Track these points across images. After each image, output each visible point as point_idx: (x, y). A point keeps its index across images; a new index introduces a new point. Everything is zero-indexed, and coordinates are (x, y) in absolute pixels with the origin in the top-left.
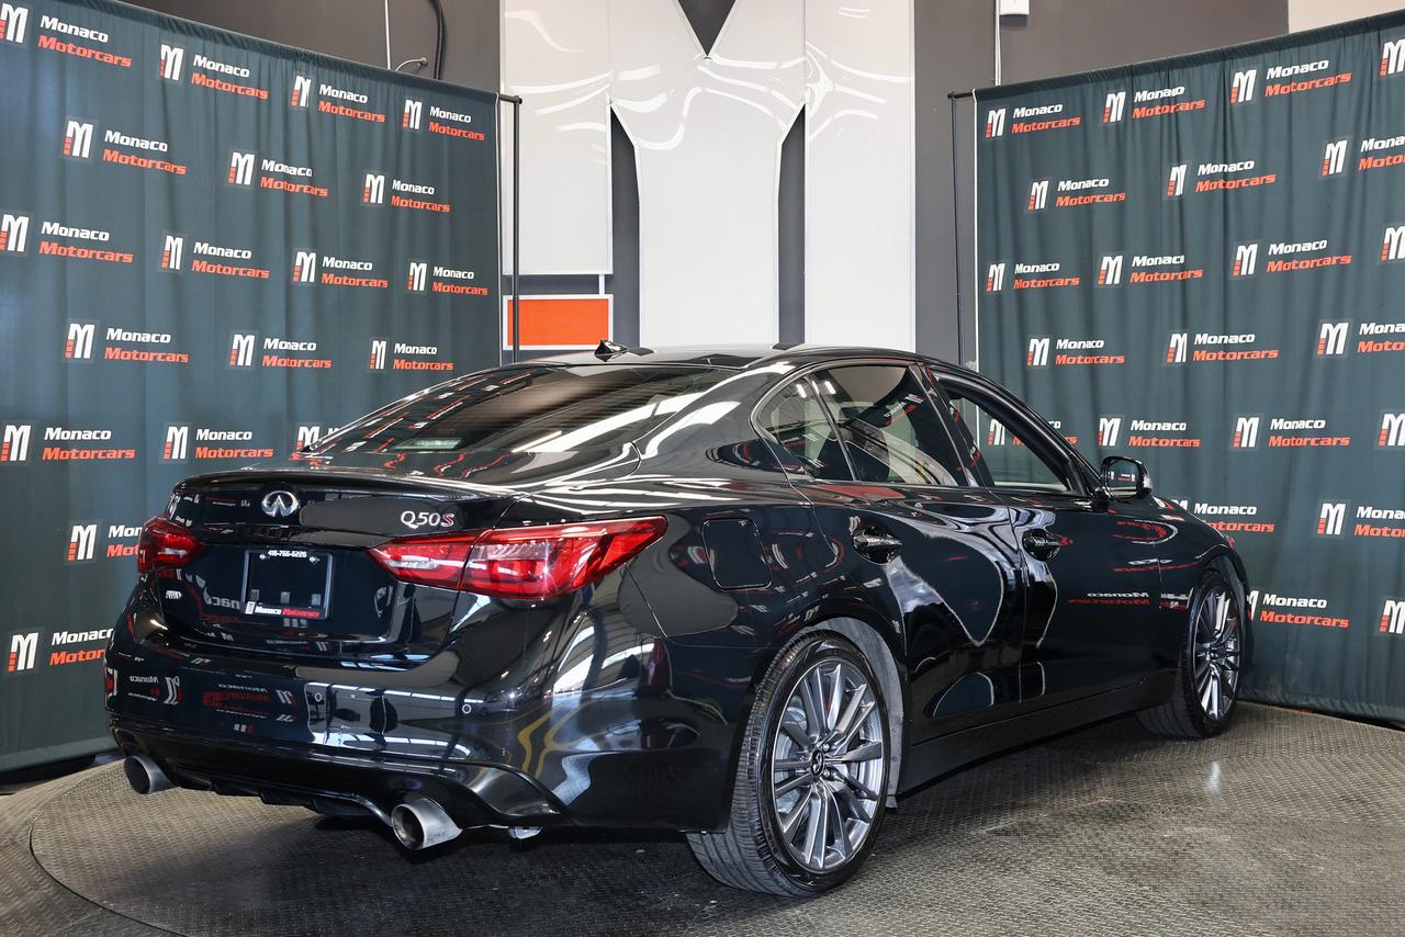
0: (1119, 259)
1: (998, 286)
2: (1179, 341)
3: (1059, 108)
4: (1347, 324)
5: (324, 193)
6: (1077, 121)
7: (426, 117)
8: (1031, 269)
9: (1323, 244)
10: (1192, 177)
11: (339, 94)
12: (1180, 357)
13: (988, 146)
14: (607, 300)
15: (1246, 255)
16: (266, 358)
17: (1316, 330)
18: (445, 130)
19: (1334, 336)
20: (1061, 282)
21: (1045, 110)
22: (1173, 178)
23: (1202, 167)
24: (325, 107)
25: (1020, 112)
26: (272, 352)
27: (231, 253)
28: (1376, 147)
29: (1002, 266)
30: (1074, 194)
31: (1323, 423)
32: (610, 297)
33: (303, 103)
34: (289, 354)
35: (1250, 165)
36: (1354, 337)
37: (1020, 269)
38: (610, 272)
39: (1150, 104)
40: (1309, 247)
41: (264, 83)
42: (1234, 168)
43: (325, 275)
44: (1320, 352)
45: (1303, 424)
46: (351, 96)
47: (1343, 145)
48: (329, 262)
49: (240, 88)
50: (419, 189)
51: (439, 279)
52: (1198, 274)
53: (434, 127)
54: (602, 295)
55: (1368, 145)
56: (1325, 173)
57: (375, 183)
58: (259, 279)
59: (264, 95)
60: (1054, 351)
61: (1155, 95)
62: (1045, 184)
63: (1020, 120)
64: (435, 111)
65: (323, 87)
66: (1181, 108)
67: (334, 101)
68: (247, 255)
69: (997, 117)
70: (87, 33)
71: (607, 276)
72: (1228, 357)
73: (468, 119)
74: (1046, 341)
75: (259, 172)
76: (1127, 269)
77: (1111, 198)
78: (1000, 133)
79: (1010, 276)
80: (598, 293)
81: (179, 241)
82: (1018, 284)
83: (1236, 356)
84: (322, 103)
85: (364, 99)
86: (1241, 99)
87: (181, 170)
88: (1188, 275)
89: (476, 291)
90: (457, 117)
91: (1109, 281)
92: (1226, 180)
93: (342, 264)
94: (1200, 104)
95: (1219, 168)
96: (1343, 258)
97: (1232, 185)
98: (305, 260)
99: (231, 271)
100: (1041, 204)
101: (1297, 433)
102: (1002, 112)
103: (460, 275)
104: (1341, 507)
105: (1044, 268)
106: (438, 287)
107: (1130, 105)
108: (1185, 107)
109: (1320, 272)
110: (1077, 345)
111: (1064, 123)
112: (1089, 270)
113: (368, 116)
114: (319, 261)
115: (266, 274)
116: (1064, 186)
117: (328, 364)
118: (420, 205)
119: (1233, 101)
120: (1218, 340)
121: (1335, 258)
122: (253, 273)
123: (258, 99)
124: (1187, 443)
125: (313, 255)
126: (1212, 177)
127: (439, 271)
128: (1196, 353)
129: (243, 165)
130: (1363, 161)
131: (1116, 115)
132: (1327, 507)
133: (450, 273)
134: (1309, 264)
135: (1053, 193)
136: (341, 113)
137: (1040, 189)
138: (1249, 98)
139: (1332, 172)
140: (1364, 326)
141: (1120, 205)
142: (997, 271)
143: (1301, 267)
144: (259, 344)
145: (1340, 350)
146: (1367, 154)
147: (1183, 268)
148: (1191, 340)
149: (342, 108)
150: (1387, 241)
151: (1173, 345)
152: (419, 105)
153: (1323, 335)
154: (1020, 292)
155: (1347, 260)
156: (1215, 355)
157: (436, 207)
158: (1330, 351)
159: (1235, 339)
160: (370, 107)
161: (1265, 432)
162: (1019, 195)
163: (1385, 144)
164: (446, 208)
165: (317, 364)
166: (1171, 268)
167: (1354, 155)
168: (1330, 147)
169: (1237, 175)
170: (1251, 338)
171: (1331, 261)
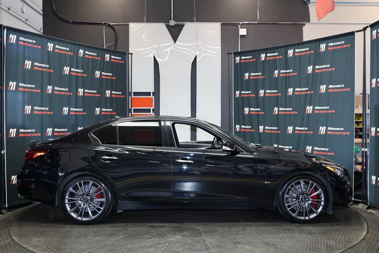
0: (263, 91)
1: (238, 96)
2: (276, 109)
3: (251, 57)
4: (312, 107)
5: (86, 75)
6: (255, 60)
7: (110, 58)
8: (245, 92)
9: (307, 89)
10: (279, 73)
11: (90, 53)
12: (276, 113)
13: (236, 65)
14: (153, 98)
15: (290, 90)
16: (71, 112)
17: (305, 108)
18: (115, 61)
19: (309, 109)
20: (251, 95)
21: (248, 57)
22: (275, 73)
23: (281, 71)
24: (86, 56)
25: (243, 58)
26: (72, 111)
27: (63, 89)
28: (319, 68)
29: (239, 92)
30: (254, 76)
31: (307, 128)
32: (153, 97)
33: (81, 56)
34: (76, 111)
35: (291, 71)
36: (314, 110)
37: (243, 92)
38: (153, 91)
39: (270, 57)
40: (304, 89)
41: (72, 51)
42: (288, 71)
43: (85, 94)
44: (306, 113)
45: (303, 129)
46: (93, 54)
47: (311, 67)
48: (86, 91)
49: (66, 52)
50: (108, 74)
51: (113, 94)
52: (280, 94)
53: (112, 60)
54: (152, 96)
55: (317, 67)
56: (308, 73)
57: (98, 73)
58: (70, 95)
59: (72, 54)
60: (250, 111)
61: (271, 55)
62: (248, 74)
63: (242, 59)
64: (112, 57)
65: (86, 52)
66: (277, 58)
67: (89, 55)
68: (67, 90)
69: (238, 58)
70: (30, 41)
71: (153, 92)
72: (286, 113)
73: (120, 58)
74: (248, 108)
75: (70, 71)
76: (265, 93)
77: (262, 77)
78: (238, 62)
79: (240, 94)
80: (151, 96)
81: (51, 87)
82: (242, 96)
83: (288, 113)
84: (86, 55)
85: (96, 54)
86: (290, 56)
87: (52, 71)
88: (278, 95)
89: (122, 96)
90: (117, 58)
91: (261, 96)
92: (286, 74)
93: (89, 91)
94: (281, 57)
95: (285, 71)
96: (311, 92)
97: (288, 75)
98: (81, 91)
99: (63, 93)
100: (247, 78)
101: (301, 130)
102: (239, 57)
103: (118, 93)
104: (311, 147)
105: (247, 92)
106: (113, 96)
107: (266, 57)
108: (278, 57)
109: (306, 95)
110: (254, 109)
111: (252, 60)
112: (257, 93)
113: (97, 58)
114: (84, 91)
115: (71, 94)
116: (252, 74)
117: (85, 113)
118: (109, 78)
119: (288, 56)
120: (284, 109)
121: (310, 92)
122: (68, 94)
123: (71, 55)
124: (278, 132)
125: (83, 89)
126: (283, 73)
127: (113, 92)
128: (280, 112)
129: (67, 70)
130: (316, 70)
131: (263, 59)
132: (308, 147)
133: (116, 93)
134: (304, 93)
135: (250, 76)
136: (90, 57)
137: (247, 75)
138: (291, 56)
139: (309, 73)
140: (316, 107)
141: (263, 78)
142: (238, 93)
143: (302, 93)
144: (69, 109)
145: (311, 112)
146: (317, 69)
147: (277, 93)
148: (278, 109)
149: (90, 56)
150: (321, 88)
151: (275, 110)
152: (109, 55)
153: (307, 109)
154: (242, 97)
155: (312, 92)
156: (283, 113)
157: (112, 78)
158: (308, 112)
159: (288, 109)
160: (97, 56)
161: (294, 130)
162: (243, 76)
163: (321, 67)
164: (115, 78)
165: (83, 113)
166: (274, 93)
167: (314, 69)
168: (309, 67)
169: (289, 73)
170: (291, 109)
171: (309, 92)
